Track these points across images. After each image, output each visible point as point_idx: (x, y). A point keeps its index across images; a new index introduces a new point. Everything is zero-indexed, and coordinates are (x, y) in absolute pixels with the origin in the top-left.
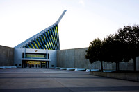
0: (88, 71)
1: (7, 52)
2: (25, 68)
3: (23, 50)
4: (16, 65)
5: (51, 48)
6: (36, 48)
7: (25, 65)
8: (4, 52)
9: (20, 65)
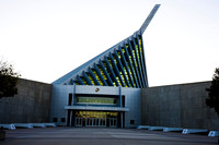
0: (212, 134)
1: (37, 94)
2: (73, 126)
3: (70, 89)
4: (55, 120)
5: (129, 83)
6: (97, 84)
7: (74, 119)
8: (32, 93)
9: (63, 120)
